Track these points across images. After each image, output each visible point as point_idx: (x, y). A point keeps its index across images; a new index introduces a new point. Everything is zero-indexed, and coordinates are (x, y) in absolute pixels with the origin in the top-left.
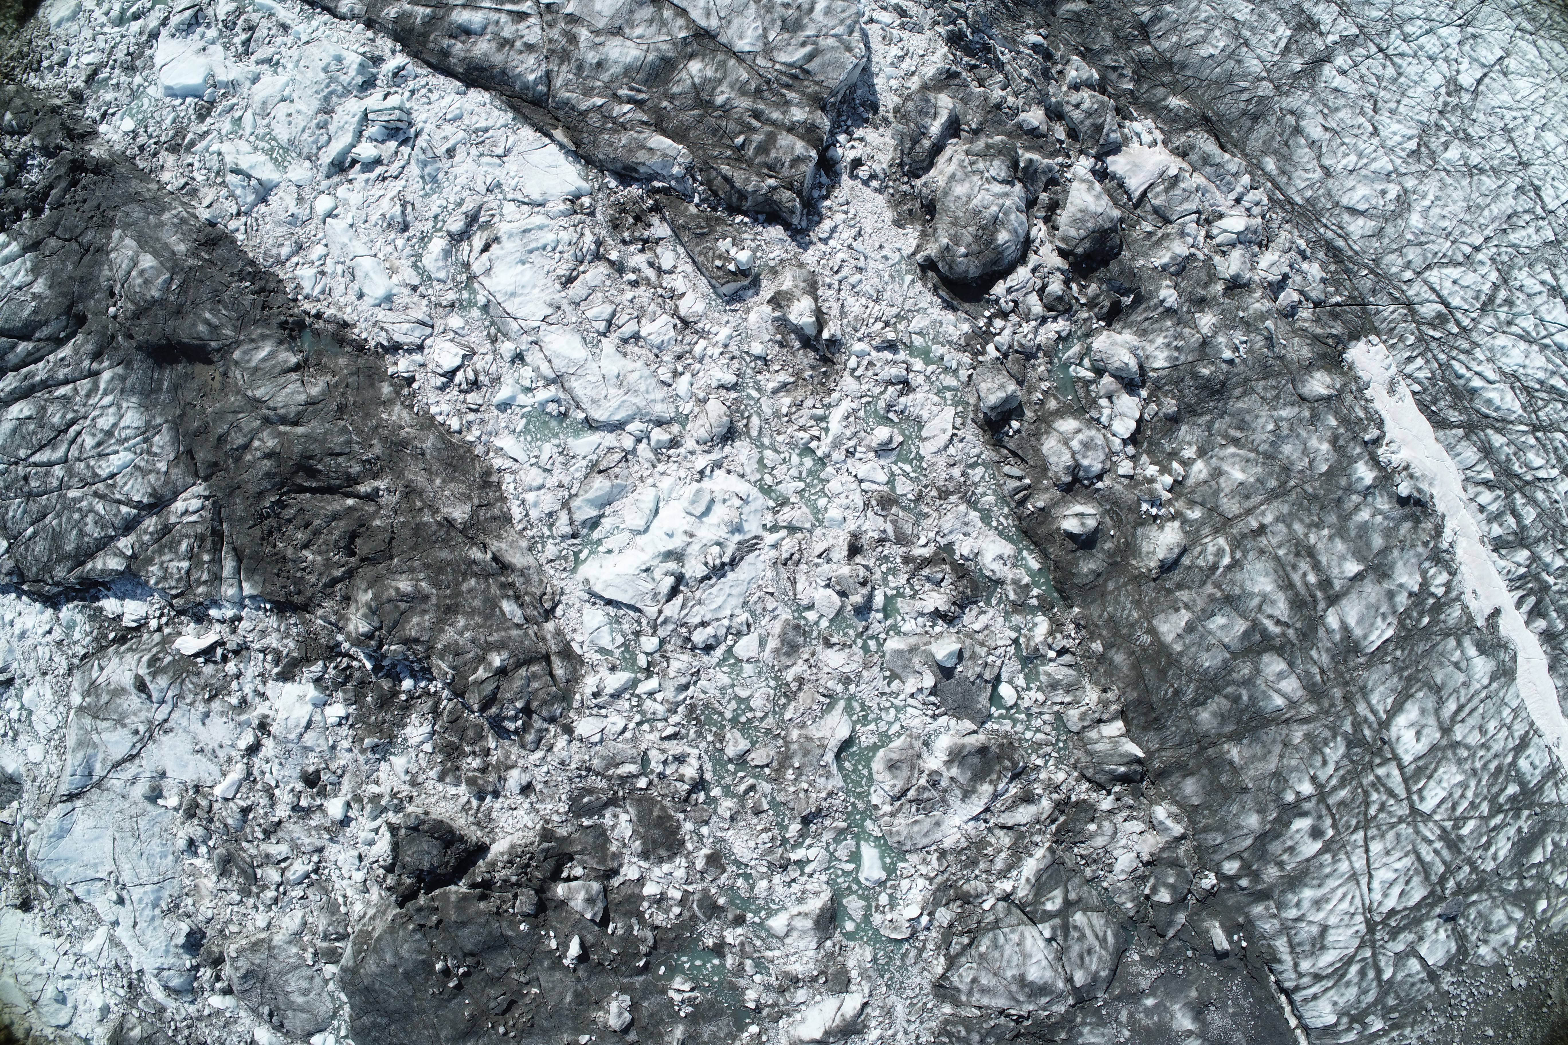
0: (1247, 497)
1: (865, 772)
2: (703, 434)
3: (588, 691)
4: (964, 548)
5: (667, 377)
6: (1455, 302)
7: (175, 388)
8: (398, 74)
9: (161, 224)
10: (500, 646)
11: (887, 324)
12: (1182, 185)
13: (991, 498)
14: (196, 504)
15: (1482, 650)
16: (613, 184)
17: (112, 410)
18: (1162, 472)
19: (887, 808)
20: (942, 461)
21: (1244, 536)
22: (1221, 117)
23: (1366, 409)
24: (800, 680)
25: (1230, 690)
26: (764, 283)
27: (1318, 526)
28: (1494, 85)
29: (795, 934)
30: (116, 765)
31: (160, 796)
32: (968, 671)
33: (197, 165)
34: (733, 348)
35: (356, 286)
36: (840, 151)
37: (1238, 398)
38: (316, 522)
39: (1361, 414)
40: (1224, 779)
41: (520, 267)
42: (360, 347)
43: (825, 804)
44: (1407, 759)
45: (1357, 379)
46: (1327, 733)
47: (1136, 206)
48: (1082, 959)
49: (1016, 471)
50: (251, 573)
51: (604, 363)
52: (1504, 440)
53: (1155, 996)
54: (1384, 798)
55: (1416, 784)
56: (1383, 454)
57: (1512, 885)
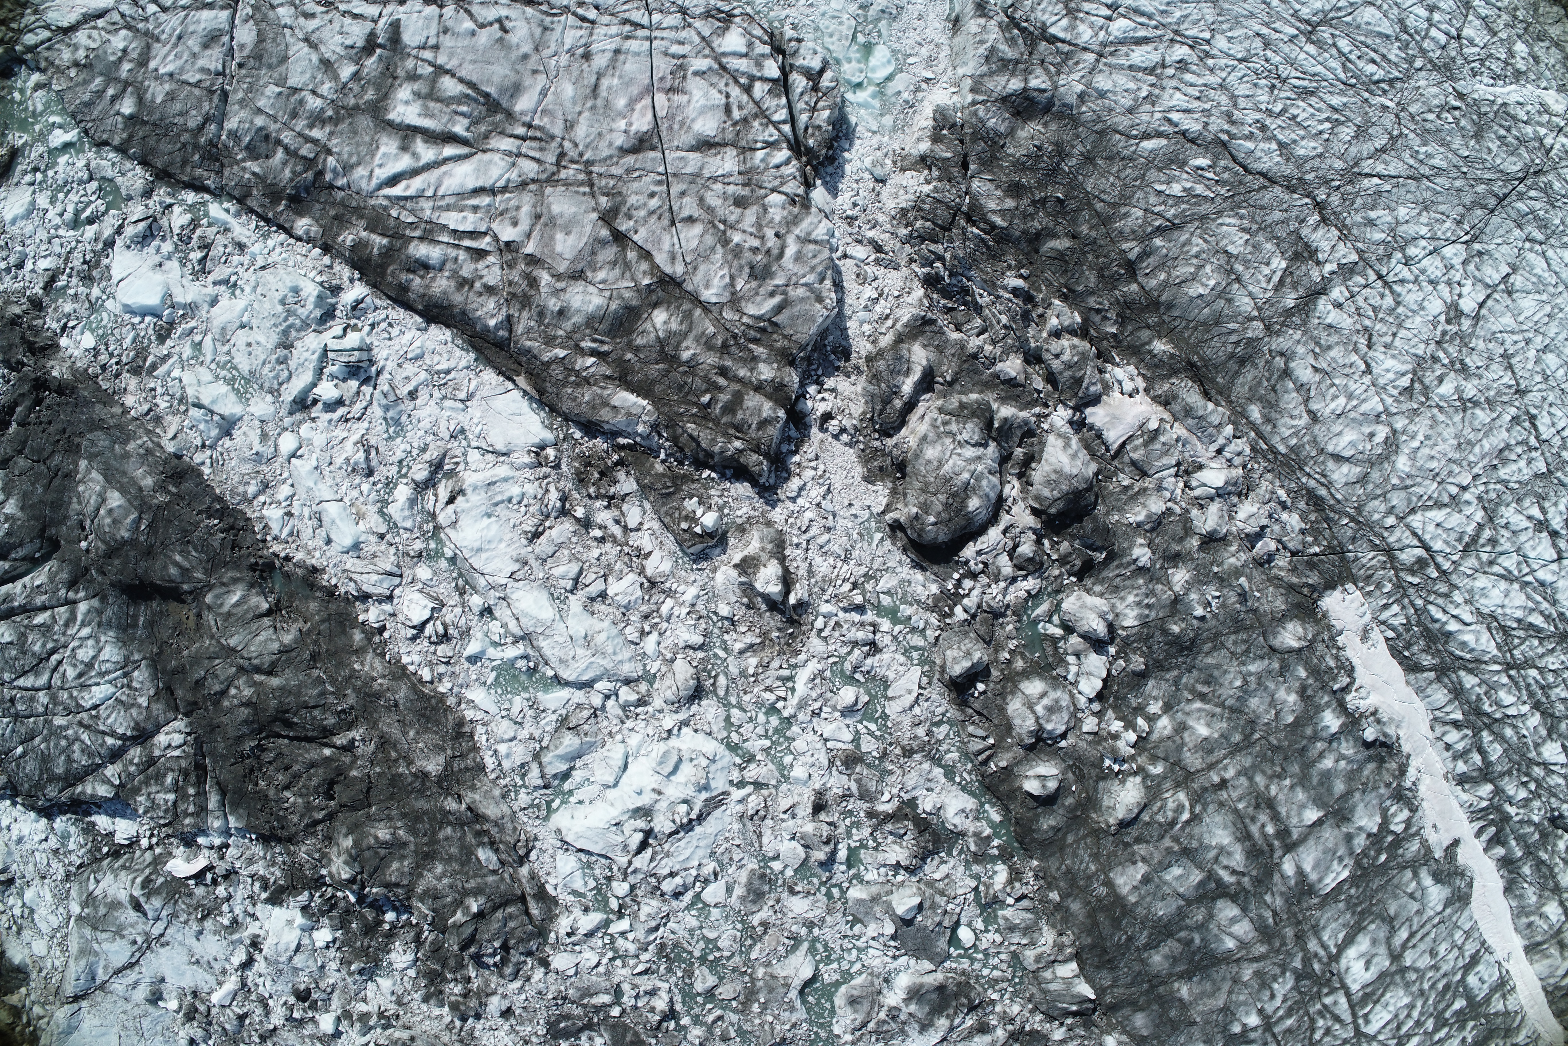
0: (1211, 751)
1: (828, 1006)
2: (670, 695)
3: (562, 932)
4: (926, 804)
5: (635, 637)
6: (1437, 545)
7: (151, 624)
8: (356, 306)
9: (127, 455)
10: (476, 892)
11: (855, 586)
12: (1162, 439)
13: (954, 755)
14: (178, 739)
15: (1438, 878)
16: (578, 435)
17: (90, 642)
18: (1126, 728)
19: (848, 1038)
20: (906, 721)
21: (1205, 790)
22: (1206, 361)
23: (1337, 658)
24: (765, 925)
25: (1182, 934)
26: (731, 541)
27: (1280, 777)
28: (1498, 307)
30: (118, 972)
31: (160, 998)
32: (927, 920)
33: (159, 390)
34: (700, 607)
35: (322, 533)
36: (809, 403)
37: (1208, 654)
38: (296, 768)
39: (1332, 663)
40: (1173, 1013)
41: (486, 521)
42: (331, 592)
43: (789, 1035)
44: (1355, 987)
45: (1330, 627)
46: (1277, 970)
47: (1114, 458)
49: (981, 733)
50: (235, 806)
51: (571, 622)
52: (1476, 681)
54: (1330, 1024)
55: (1363, 1009)
56: (1352, 701)
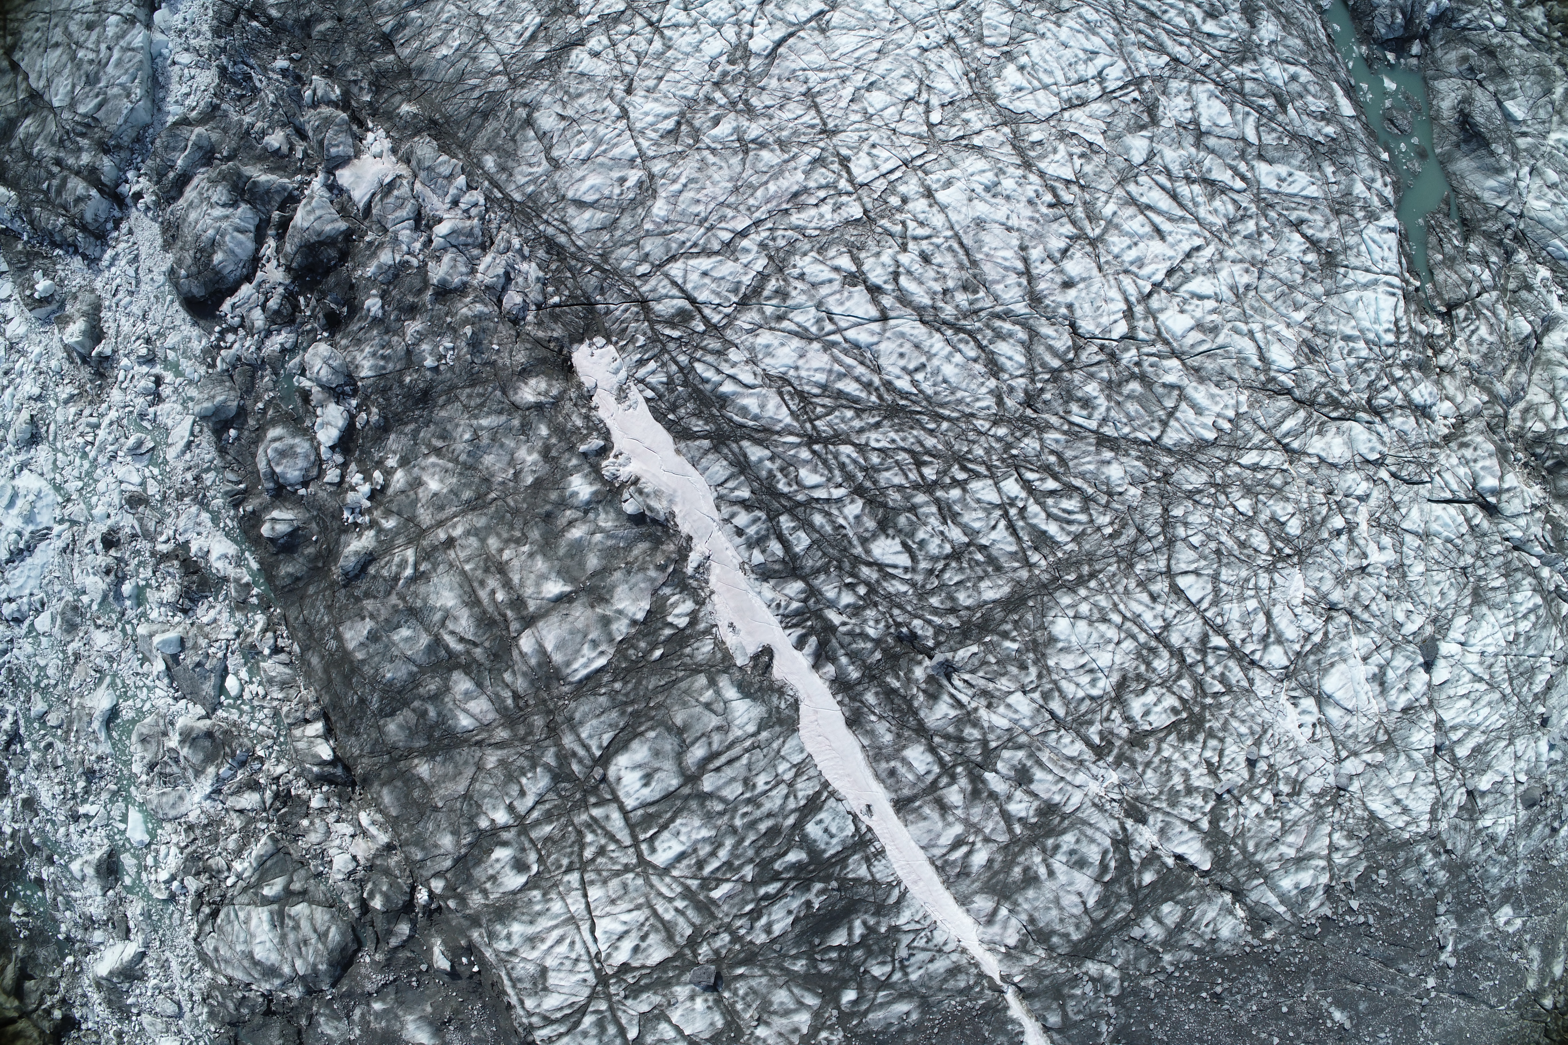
0: (442, 508)
1: (127, 744)
2: (16, 438)
4: (196, 547)
6: (702, 296)
11: (148, 341)
12: (396, 193)
13: (219, 502)
15: (746, 693)
18: (365, 480)
19: (144, 778)
20: (181, 466)
21: (435, 548)
22: (448, 119)
23: (587, 417)
24: (77, 655)
25: (416, 704)
26: (67, 307)
27: (518, 542)
28: (801, 45)
29: (87, 880)
32: (189, 659)
34: (42, 364)
37: (442, 407)
39: (579, 423)
40: (416, 794)
43: (97, 767)
45: (580, 385)
46: (523, 762)
47: (363, 217)
48: (300, 949)
49: (234, 476)
52: (767, 453)
53: (383, 1000)
54: (603, 841)
55: (645, 831)
56: (608, 466)
57: (799, 966)
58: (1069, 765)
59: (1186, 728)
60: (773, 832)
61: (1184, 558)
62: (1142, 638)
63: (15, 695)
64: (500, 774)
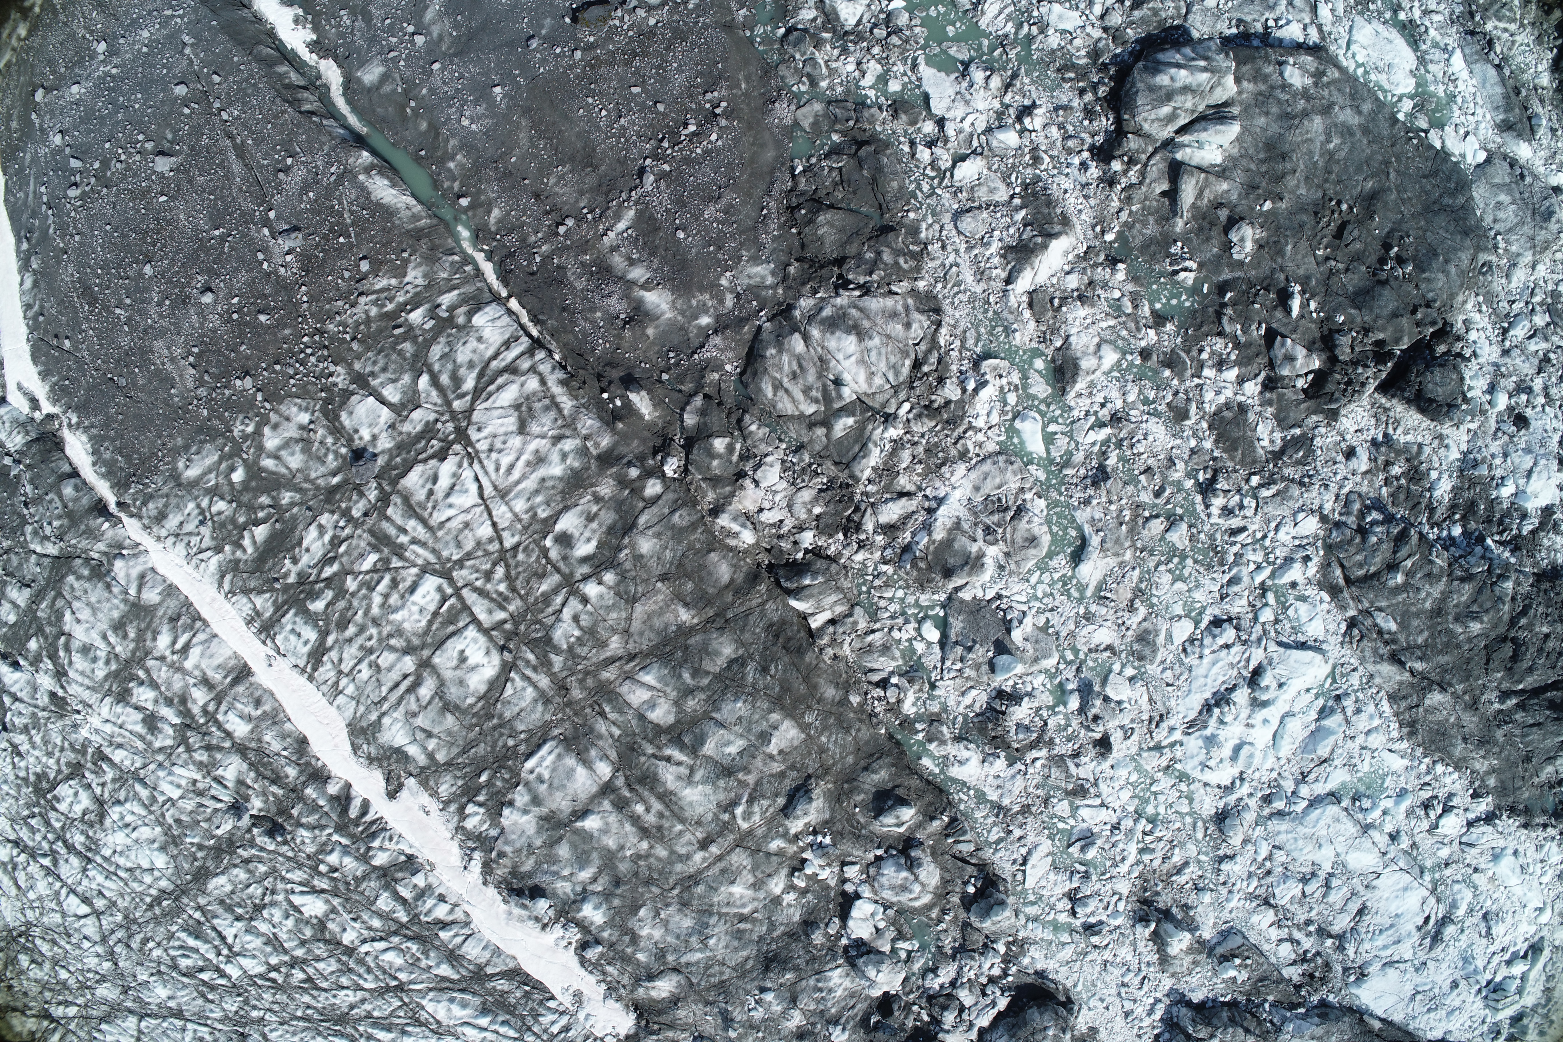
0: (723, 871)
1: (1055, 529)
2: (1244, 815)
3: (1313, 560)
4: (998, 764)
5: (1277, 854)
10: (1396, 590)
13: (978, 814)
15: (399, 753)
16: (1332, 999)
18: (815, 875)
19: (1028, 496)
20: (1031, 839)
21: (720, 834)
23: (605, 973)
25: (705, 681)
27: (638, 856)
29: (1092, 349)
32: (982, 652)
37: (748, 958)
39: (609, 969)
40: (690, 586)
41: (1400, 912)
42: (1513, 812)
44: (471, 632)
45: (619, 999)
46: (582, 651)
48: (800, 366)
49: (963, 847)
51: (1331, 854)
52: (436, 972)
53: (700, 328)
54: (489, 587)
55: (452, 606)
56: (575, 935)
57: (287, 497)
58: (119, 740)
59: (44, 785)
60: (343, 625)
61: (90, 927)
62: (99, 860)
63: (1212, 538)
64: (603, 633)
